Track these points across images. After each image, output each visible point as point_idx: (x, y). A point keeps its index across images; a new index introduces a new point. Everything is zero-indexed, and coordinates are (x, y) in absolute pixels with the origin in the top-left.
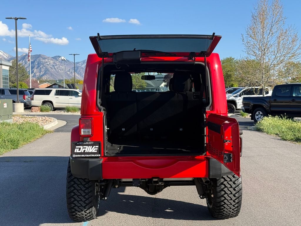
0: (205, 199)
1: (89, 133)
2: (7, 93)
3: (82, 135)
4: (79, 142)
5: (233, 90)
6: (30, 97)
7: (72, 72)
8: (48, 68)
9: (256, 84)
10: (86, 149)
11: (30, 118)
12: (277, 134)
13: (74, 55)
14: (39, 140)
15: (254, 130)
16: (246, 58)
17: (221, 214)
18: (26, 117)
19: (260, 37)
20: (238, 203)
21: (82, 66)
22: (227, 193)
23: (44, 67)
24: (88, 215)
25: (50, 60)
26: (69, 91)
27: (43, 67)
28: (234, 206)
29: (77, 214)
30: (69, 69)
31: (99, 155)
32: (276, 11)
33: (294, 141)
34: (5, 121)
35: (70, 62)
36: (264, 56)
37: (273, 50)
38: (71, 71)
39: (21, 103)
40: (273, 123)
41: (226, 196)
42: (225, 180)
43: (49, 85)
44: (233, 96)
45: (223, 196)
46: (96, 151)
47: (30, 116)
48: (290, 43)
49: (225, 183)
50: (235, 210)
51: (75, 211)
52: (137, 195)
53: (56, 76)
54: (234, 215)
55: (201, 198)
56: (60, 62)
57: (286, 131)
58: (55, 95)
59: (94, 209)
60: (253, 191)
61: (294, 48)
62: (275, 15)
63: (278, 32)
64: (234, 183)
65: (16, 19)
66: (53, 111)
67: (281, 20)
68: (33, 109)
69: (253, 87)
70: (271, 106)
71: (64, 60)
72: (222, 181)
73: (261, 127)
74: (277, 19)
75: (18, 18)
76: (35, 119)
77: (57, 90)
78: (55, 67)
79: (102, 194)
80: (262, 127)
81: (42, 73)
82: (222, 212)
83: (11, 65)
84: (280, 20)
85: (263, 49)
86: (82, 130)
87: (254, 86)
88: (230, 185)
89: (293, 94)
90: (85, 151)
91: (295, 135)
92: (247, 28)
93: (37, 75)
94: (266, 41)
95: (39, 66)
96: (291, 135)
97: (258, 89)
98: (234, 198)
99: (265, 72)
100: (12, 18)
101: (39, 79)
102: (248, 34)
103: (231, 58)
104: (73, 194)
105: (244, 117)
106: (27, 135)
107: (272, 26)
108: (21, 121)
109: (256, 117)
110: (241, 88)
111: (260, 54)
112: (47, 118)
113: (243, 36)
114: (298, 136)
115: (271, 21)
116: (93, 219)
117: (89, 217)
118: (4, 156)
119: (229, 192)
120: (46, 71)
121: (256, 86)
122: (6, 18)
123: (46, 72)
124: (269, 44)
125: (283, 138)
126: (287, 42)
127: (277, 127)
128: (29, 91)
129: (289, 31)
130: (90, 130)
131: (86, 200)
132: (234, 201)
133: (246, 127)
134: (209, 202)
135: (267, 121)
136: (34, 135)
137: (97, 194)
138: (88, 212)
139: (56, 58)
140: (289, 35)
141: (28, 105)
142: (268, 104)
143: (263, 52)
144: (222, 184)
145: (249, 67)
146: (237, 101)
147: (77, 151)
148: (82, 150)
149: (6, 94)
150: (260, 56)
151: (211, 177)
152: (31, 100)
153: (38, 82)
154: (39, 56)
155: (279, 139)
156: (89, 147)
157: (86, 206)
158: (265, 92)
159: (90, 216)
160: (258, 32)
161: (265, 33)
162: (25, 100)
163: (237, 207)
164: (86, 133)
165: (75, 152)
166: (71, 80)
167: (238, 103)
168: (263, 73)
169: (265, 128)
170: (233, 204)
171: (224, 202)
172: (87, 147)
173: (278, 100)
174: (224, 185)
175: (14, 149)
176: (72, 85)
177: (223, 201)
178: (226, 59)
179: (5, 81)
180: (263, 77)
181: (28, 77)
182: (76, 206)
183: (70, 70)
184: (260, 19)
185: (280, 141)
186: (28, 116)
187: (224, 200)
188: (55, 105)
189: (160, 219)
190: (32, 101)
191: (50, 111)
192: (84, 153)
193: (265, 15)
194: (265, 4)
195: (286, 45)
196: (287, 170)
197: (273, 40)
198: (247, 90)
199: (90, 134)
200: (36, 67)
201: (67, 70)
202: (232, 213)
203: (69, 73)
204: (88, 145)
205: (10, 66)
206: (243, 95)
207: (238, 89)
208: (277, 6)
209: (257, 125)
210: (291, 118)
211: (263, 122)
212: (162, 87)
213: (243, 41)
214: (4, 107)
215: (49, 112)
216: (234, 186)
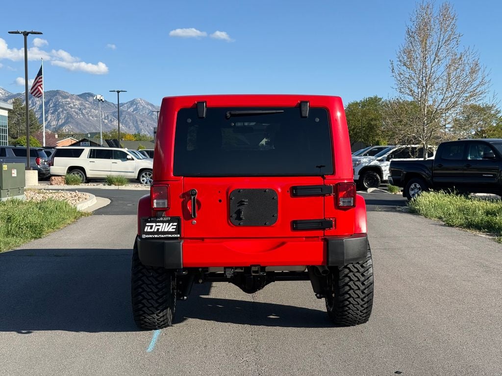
0: (323, 300)
1: (164, 205)
2: (10, 153)
3: (155, 208)
4: (150, 218)
5: (377, 150)
6: (47, 161)
7: (112, 120)
8: (71, 113)
9: (414, 141)
10: (160, 227)
11: (51, 193)
12: (440, 218)
13: (118, 92)
14: (72, 226)
15: (405, 212)
16: (397, 99)
17: (345, 319)
18: (46, 192)
19: (420, 65)
20: (367, 302)
21: (129, 110)
22: (353, 289)
23: (65, 112)
24: (162, 319)
25: (74, 101)
26: (112, 150)
27: (62, 111)
28: (362, 306)
29: (145, 318)
30: (106, 115)
31: (179, 236)
32: (445, 24)
33: (464, 228)
34: (15, 197)
35: (108, 104)
36: (426, 95)
37: (440, 86)
38: (110, 118)
39: (33, 169)
40: (434, 201)
41: (351, 292)
42: (351, 271)
43: (74, 142)
44: (377, 160)
45: (347, 293)
46: (174, 230)
47: (51, 191)
48: (467, 76)
49: (351, 274)
50: (365, 311)
51: (142, 314)
52: (227, 298)
53: (84, 128)
54: (363, 319)
55: (318, 298)
56: (91, 103)
57: (454, 212)
58: (89, 158)
59: (169, 311)
60: (394, 293)
61: (473, 83)
62: (443, 30)
63: (448, 58)
64: (363, 275)
65: (26, 34)
66: (85, 183)
67: (453, 39)
68: (53, 180)
69: (409, 146)
70: (434, 176)
71: (101, 100)
72: (346, 273)
73: (416, 207)
74: (447, 36)
75: (29, 33)
76: (60, 195)
77: (91, 149)
78: (84, 111)
79: (180, 293)
80: (418, 207)
81: (61, 122)
82: (346, 315)
83: (11, 107)
84: (451, 38)
85: (424, 85)
86: (155, 201)
87: (409, 144)
88: (357, 277)
89: (468, 156)
90: (158, 229)
91: (467, 219)
92: (399, 50)
93: (52, 124)
94: (429, 72)
95: (55, 110)
96: (460, 219)
97: (416, 148)
98: (362, 296)
99: (428, 122)
100: (19, 33)
101: (57, 131)
102: (400, 61)
103: (376, 97)
104: (141, 290)
105: (393, 193)
106: (53, 218)
107: (439, 47)
108: (39, 198)
109: (412, 193)
110: (390, 146)
111: (420, 93)
112: (80, 194)
113: (392, 64)
114: (471, 220)
115: (437, 41)
116: (168, 326)
117: (163, 323)
118: (22, 248)
119: (356, 288)
120: (67, 119)
121: (413, 144)
122: (9, 33)
123: (69, 119)
124: (433, 77)
125: (448, 224)
126: (462, 74)
127: (441, 207)
128: (45, 151)
129: (465, 56)
130: (166, 201)
131: (158, 299)
132: (362, 300)
133: (395, 208)
134: (329, 304)
135: (427, 199)
136: (63, 219)
137: (173, 292)
138: (162, 315)
139: (85, 96)
140: (466, 62)
141: (44, 174)
142: (430, 172)
143: (424, 90)
144: (346, 276)
145: (401, 114)
146: (383, 168)
147: (147, 229)
148: (155, 229)
149: (7, 156)
150: (420, 95)
151: (330, 265)
152: (48, 166)
153: (56, 136)
154: (57, 93)
155: (442, 225)
156: (164, 224)
157: (159, 306)
158: (427, 154)
159: (164, 321)
160: (417, 58)
161: (427, 59)
162: (39, 166)
163: (367, 308)
164: (160, 205)
165: (145, 230)
166: (111, 133)
167: (385, 170)
168: (424, 123)
169: (423, 209)
170: (361, 304)
171: (349, 302)
172: (161, 224)
173: (445, 165)
174: (349, 277)
175: (35, 238)
176: (115, 141)
177: (347, 300)
178: (368, 100)
179: (3, 134)
180: (424, 129)
181: (39, 128)
182: (145, 306)
183: (108, 116)
184: (420, 37)
185: (443, 227)
186: (48, 191)
187: (349, 298)
188: (89, 174)
189: (261, 327)
190: (51, 167)
191: (81, 183)
192: (158, 232)
193: (428, 30)
194: (429, 12)
195: (461, 78)
196: (447, 266)
197: (440, 71)
198: (399, 150)
199: (166, 206)
200: (51, 111)
201: (103, 117)
202: (360, 316)
203: (106, 121)
204: (163, 222)
205: (9, 110)
206: (392, 158)
207: (386, 148)
208: (446, 16)
209: (410, 204)
210: (464, 194)
211: (419, 199)
212: (263, 145)
213: (393, 72)
214: (13, 175)
215: (79, 185)
216: (362, 279)
